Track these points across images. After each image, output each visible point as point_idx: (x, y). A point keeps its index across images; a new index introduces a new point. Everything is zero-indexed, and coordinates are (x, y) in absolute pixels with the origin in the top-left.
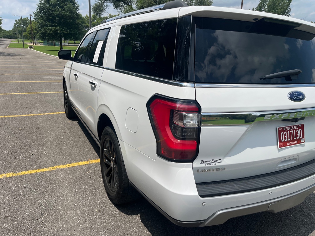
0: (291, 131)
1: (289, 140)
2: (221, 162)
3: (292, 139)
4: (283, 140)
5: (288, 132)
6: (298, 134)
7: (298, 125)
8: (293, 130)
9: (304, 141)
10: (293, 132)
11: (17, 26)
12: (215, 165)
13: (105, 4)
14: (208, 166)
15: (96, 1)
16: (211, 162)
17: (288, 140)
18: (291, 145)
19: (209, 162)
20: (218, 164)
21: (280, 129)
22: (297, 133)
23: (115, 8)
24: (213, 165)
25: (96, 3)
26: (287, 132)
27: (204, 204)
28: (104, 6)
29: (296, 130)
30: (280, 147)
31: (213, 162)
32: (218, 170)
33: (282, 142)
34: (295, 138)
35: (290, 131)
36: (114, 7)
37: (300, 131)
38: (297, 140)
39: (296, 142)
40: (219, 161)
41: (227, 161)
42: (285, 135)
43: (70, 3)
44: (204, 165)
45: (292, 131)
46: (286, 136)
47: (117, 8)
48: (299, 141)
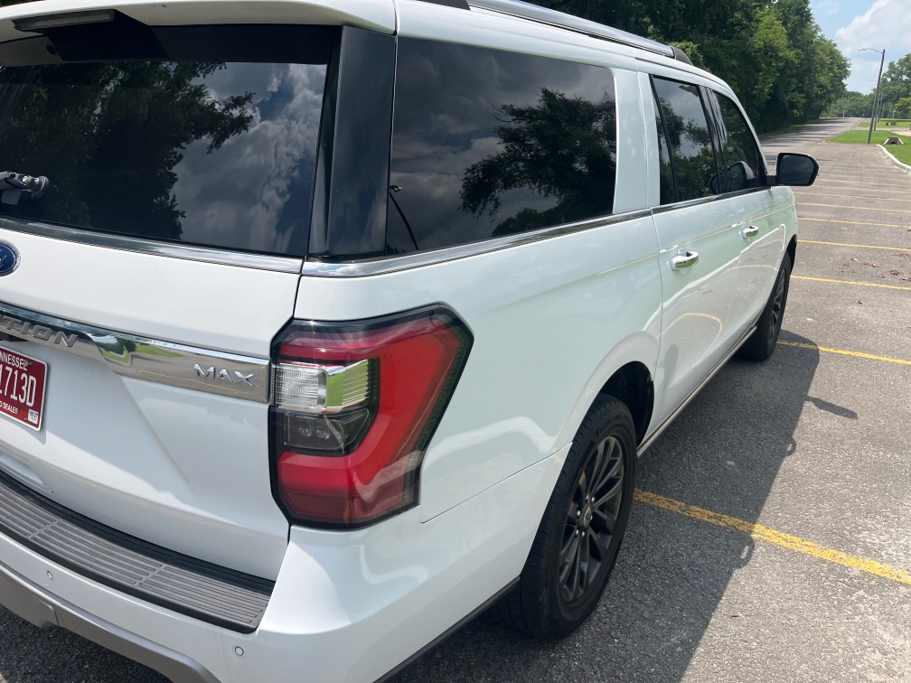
0: (7, 368)
3: (5, 393)
6: (24, 388)
7: (29, 361)
8: (14, 368)
9: (36, 423)
10: (13, 375)
11: (889, 80)
22: (21, 383)
29: (21, 372)
34: (14, 397)
37: (32, 382)
38: (18, 404)
39: (15, 410)
45: (11, 370)
48: (22, 412)
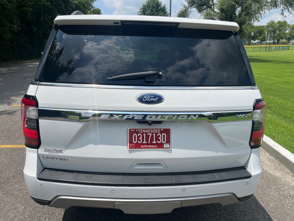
0: (148, 134)
1: (145, 142)
2: (63, 153)
3: (149, 142)
4: (135, 141)
5: (144, 135)
6: (160, 138)
7: (161, 129)
8: (153, 133)
9: (169, 147)
10: (152, 136)
12: (57, 154)
13: (189, 10)
14: (51, 154)
15: (181, 8)
16: (53, 151)
17: (143, 142)
18: (148, 148)
19: (52, 151)
20: (60, 154)
21: (131, 130)
22: (157, 137)
23: (199, 12)
24: (55, 154)
25: (181, 10)
26: (142, 134)
27: (42, 186)
28: (188, 11)
29: (156, 134)
30: (130, 148)
31: (55, 151)
32: (61, 159)
33: (133, 143)
34: (154, 142)
35: (146, 133)
36: (197, 12)
38: (157, 144)
39: (156, 146)
40: (61, 151)
41: (68, 153)
42: (139, 137)
43: (162, 12)
44: (47, 153)
45: (151, 134)
46: (141, 138)
47: (200, 13)
48: (160, 146)
